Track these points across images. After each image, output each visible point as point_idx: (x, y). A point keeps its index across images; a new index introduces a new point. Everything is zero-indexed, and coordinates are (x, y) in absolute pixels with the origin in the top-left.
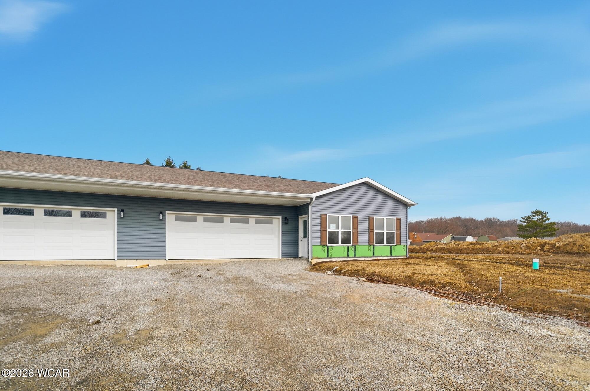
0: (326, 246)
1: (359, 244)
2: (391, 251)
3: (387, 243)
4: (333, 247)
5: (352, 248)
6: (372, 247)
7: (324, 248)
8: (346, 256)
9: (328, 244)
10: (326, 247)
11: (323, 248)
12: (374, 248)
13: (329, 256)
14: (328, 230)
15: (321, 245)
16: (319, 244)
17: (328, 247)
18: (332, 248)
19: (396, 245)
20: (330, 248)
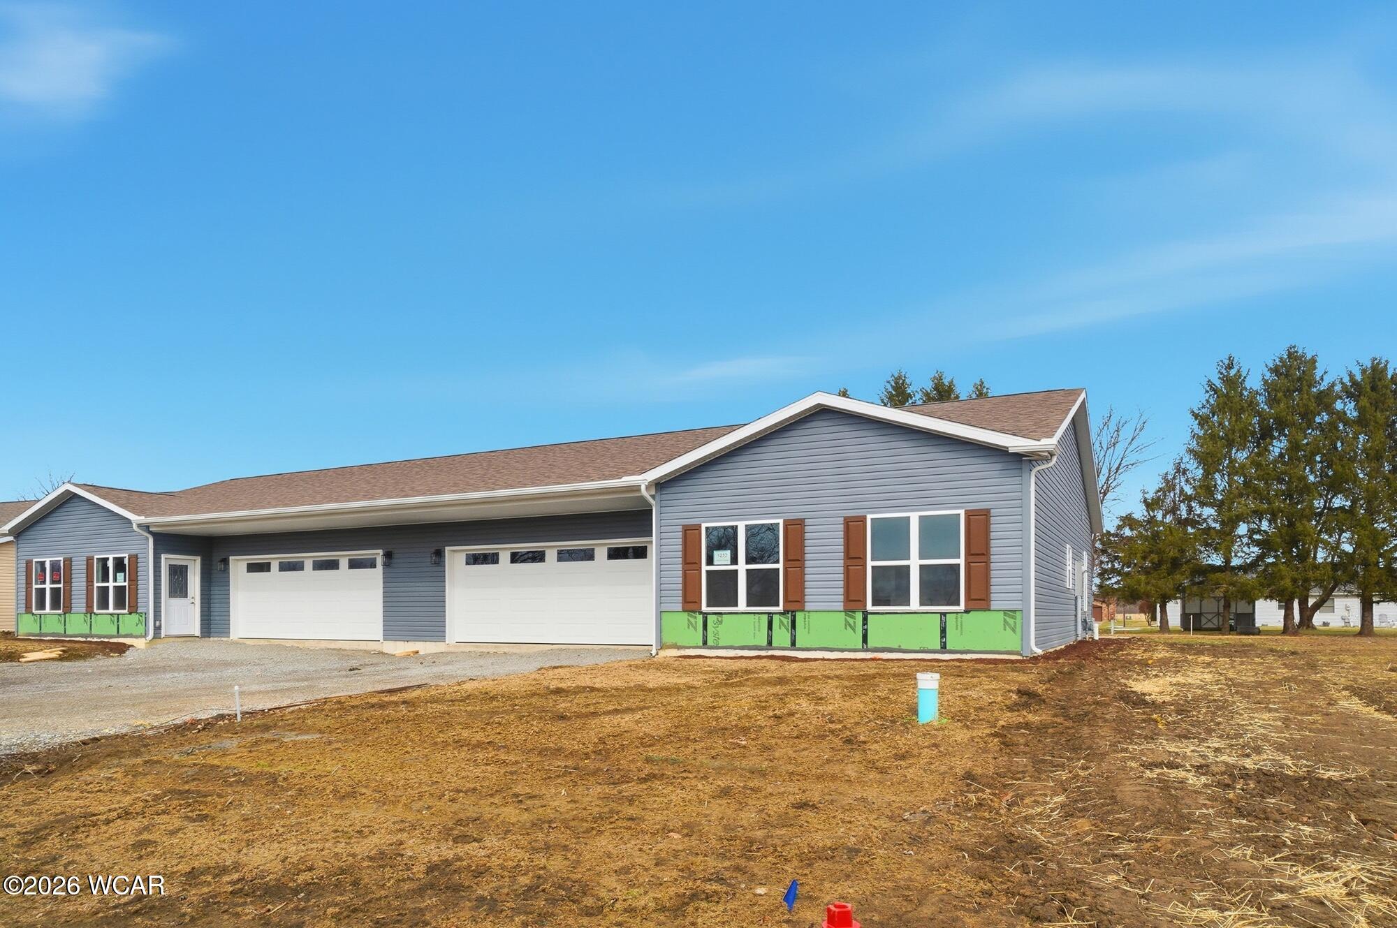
0: (701, 613)
1: (808, 606)
2: (943, 632)
3: (921, 604)
4: (724, 616)
5: (785, 621)
6: (859, 616)
7: (696, 617)
8: (764, 643)
9: (704, 608)
10: (700, 618)
11: (692, 620)
12: (865, 620)
13: (710, 642)
14: (705, 568)
15: (684, 611)
16: (679, 607)
17: (705, 615)
18: (720, 619)
19: (967, 611)
20: (711, 619)
